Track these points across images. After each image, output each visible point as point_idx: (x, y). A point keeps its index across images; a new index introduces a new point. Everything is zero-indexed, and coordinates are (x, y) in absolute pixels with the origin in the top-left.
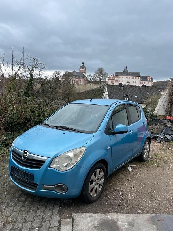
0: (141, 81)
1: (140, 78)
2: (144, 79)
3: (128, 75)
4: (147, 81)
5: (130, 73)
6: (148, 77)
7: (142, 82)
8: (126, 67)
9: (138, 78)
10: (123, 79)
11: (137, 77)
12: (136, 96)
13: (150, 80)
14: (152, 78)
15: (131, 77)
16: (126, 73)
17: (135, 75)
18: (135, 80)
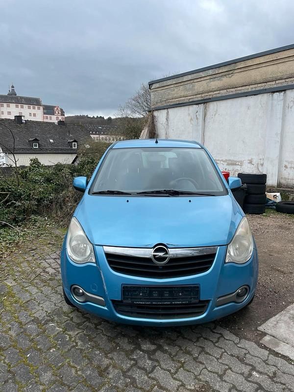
0: (44, 113)
1: (41, 108)
2: (49, 110)
3: (18, 101)
4: (54, 115)
5: (21, 98)
6: (55, 107)
7: (46, 115)
8: (13, 87)
9: (39, 109)
10: (9, 110)
11: (36, 107)
12: (51, 141)
13: (59, 113)
14: (61, 110)
15: (25, 106)
16: (15, 98)
17: (33, 102)
18: (32, 111)
